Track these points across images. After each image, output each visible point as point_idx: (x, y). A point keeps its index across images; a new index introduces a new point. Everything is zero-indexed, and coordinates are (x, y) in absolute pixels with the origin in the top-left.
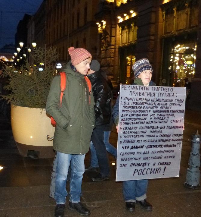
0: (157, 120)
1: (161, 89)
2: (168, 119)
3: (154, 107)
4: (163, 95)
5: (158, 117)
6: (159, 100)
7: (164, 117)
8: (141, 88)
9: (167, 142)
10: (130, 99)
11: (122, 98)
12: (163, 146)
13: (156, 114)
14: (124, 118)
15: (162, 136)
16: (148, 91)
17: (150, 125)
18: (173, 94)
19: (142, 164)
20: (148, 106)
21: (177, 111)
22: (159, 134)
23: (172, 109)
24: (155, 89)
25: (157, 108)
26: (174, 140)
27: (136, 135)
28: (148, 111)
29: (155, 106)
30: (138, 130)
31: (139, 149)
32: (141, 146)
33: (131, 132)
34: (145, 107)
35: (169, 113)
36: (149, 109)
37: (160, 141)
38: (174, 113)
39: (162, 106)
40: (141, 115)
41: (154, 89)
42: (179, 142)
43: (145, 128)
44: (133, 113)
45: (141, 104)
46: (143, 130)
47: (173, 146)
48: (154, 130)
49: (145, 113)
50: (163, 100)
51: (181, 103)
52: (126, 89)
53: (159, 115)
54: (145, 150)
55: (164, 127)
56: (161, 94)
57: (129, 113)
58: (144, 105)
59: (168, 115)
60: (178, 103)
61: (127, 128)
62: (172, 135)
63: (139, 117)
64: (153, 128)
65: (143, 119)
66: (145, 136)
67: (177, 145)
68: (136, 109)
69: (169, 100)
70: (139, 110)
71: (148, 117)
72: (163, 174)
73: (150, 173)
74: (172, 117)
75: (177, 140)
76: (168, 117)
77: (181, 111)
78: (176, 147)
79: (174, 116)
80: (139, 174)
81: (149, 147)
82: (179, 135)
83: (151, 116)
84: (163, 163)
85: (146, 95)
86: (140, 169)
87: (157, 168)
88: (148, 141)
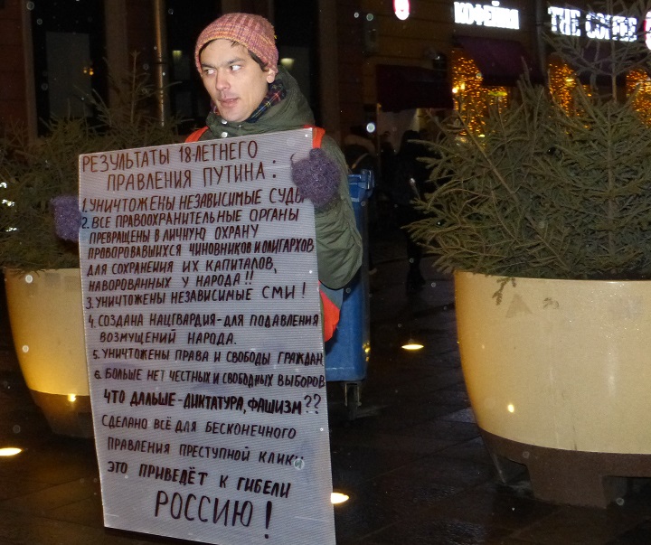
0: (207, 288)
1: (210, 149)
2: (249, 281)
3: (192, 232)
4: (220, 176)
5: (211, 273)
6: (207, 200)
7: (233, 274)
8: (141, 156)
9: (260, 386)
10: (110, 207)
11: (84, 202)
12: (245, 406)
13: (203, 259)
14: (96, 279)
15: (237, 357)
16: (167, 168)
17: (184, 309)
18: (261, 166)
19: (179, 473)
20: (171, 227)
21: (283, 243)
22: (224, 349)
23: (262, 237)
24: (188, 155)
25: (202, 233)
26: (288, 382)
27: (142, 347)
28: (174, 251)
29: (194, 226)
30: (146, 327)
31: (158, 406)
32: (163, 396)
33: (124, 337)
34: (162, 233)
35: (252, 255)
36: (177, 241)
37: (232, 378)
38: (273, 256)
39: (222, 224)
40: (152, 265)
41: (185, 155)
42: (312, 390)
43: (170, 323)
44: (122, 260)
45: (147, 222)
46: (163, 330)
47: (288, 406)
48: (204, 330)
49: (163, 259)
50: (222, 195)
51: (294, 206)
52: (95, 167)
53: (213, 266)
54: (177, 413)
55: (238, 320)
56: (214, 172)
57: (110, 262)
58: (156, 227)
59: (248, 263)
60: (283, 207)
61: (112, 322)
62: (274, 357)
63: (144, 276)
64: (195, 319)
65: (160, 285)
66: (172, 355)
67: (304, 403)
68: (131, 244)
69: (247, 197)
70: (141, 244)
71: (177, 275)
72: (267, 536)
73: (215, 521)
74: (264, 270)
75: (299, 379)
76: (250, 271)
77: (298, 242)
78: (300, 412)
79: (273, 269)
80: (176, 513)
81: (194, 402)
82: (304, 358)
83: (184, 271)
84: (257, 485)
85: (161, 184)
86: (175, 494)
87: (237, 503)
88: (185, 376)
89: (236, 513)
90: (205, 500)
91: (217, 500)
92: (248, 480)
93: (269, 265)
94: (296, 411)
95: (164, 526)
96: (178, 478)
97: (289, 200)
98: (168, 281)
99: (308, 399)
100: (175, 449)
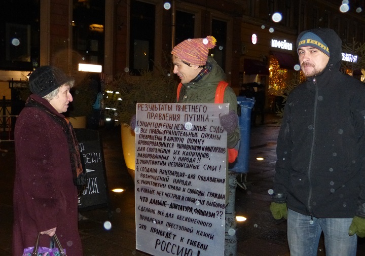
0: (182, 162)
1: (188, 107)
2: (199, 161)
3: (178, 139)
4: (191, 118)
5: (184, 156)
7: (193, 158)
8: (161, 107)
9: (199, 204)
10: (148, 125)
11: (138, 122)
12: (193, 211)
13: (182, 150)
14: (141, 152)
15: (192, 191)
16: (171, 112)
17: (173, 169)
18: (208, 116)
19: (165, 233)
20: (170, 136)
21: (214, 148)
22: (187, 187)
23: (205, 144)
25: (182, 140)
26: (211, 204)
27: (156, 182)
28: (171, 146)
29: (179, 137)
30: (157, 174)
31: (160, 205)
32: (162, 202)
33: (149, 176)
34: (167, 138)
35: (201, 151)
36: (172, 142)
37: (189, 199)
38: (209, 153)
39: (190, 137)
40: (162, 150)
41: (178, 108)
42: (219, 209)
43: (167, 173)
44: (151, 146)
45: (161, 133)
46: (164, 176)
47: (210, 214)
48: (180, 178)
49: (166, 148)
51: (219, 134)
52: (143, 109)
53: (186, 153)
54: (167, 209)
55: (193, 177)
56: (189, 116)
57: (146, 146)
58: (165, 135)
59: (199, 154)
60: (215, 134)
61: (145, 170)
62: (206, 193)
63: (159, 154)
64: (177, 174)
65: (164, 158)
66: (167, 186)
67: (216, 214)
68: (155, 141)
69: (201, 128)
70: (159, 141)
71: (171, 155)
73: (178, 254)
74: (205, 158)
75: (215, 204)
76: (200, 158)
77: (220, 149)
79: (208, 158)
80: (163, 248)
81: (174, 206)
82: (218, 195)
83: (174, 154)
84: (195, 243)
85: (168, 118)
86: (163, 241)
87: (186, 249)
88: (171, 195)
89: (186, 253)
90: (174, 246)
91: (179, 246)
92: (192, 241)
93: (207, 156)
94: (213, 217)
95: (158, 252)
96: (165, 235)
97: (218, 131)
98: (168, 157)
99: (218, 213)
100: (165, 223)
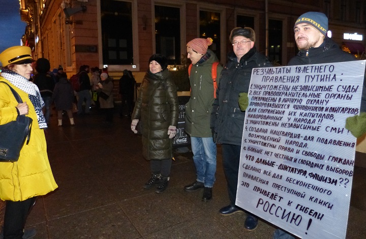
0: (298, 123)
1: (310, 68)
2: (320, 123)
3: (296, 100)
4: (313, 79)
5: (301, 117)
6: (306, 88)
7: (312, 119)
8: (278, 70)
9: (316, 168)
10: (262, 88)
11: (252, 85)
12: (307, 175)
13: (299, 111)
14: (251, 113)
15: (307, 154)
16: (289, 75)
17: (286, 130)
18: (335, 75)
19: (270, 194)
20: (286, 97)
21: (341, 109)
22: (301, 149)
23: (330, 105)
25: (300, 101)
26: (332, 170)
27: (264, 141)
28: (286, 107)
29: (297, 98)
30: (268, 134)
31: (267, 165)
32: (270, 162)
33: (258, 136)
34: (282, 100)
35: (323, 112)
36: (288, 103)
37: (303, 162)
38: (334, 114)
39: (310, 98)
40: (275, 111)
41: (298, 70)
42: (344, 176)
43: (279, 134)
44: (263, 108)
45: (276, 95)
46: (276, 137)
47: (330, 180)
48: (294, 139)
49: (280, 109)
50: (313, 87)
51: (350, 94)
52: (258, 73)
53: (303, 115)
54: (275, 170)
55: (311, 138)
56: (310, 77)
57: (258, 108)
58: (280, 97)
59: (320, 115)
60: (344, 93)
61: (254, 130)
62: (327, 157)
63: (271, 115)
64: (291, 135)
65: (277, 119)
66: (277, 147)
67: (339, 181)
68: (268, 102)
69: (325, 88)
70: (272, 103)
71: (285, 116)
72: (306, 233)
73: (282, 218)
74: (329, 120)
76: (321, 119)
77: (350, 109)
78: (335, 184)
79: (333, 120)
80: (265, 209)
81: (283, 167)
82: (343, 161)
83: (289, 115)
84: (306, 210)
85: (285, 80)
86: (267, 202)
87: (294, 214)
88: (281, 156)
89: (293, 218)
90: (280, 208)
91: (285, 210)
92: (302, 206)
93: (331, 118)
94: (334, 184)
95: (259, 212)
96: (269, 196)
97: (348, 90)
98: (281, 118)
99: (341, 180)
100: (270, 184)
